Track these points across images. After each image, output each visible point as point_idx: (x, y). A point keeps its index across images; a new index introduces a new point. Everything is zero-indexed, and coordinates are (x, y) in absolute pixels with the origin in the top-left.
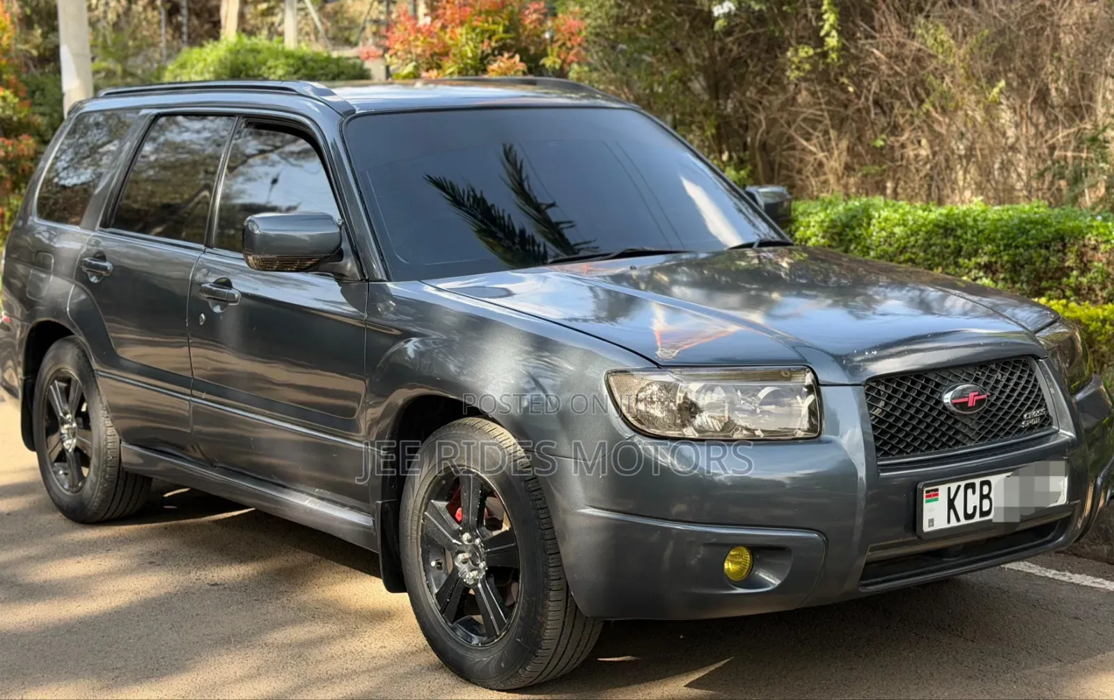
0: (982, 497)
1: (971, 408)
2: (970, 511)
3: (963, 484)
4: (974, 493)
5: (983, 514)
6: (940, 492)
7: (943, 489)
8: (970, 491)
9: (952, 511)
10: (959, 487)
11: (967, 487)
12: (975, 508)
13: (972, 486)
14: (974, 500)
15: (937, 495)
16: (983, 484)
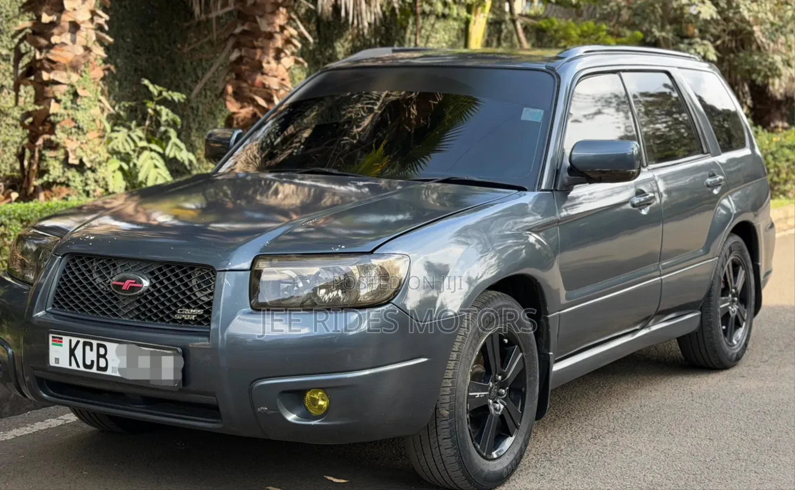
0: (99, 356)
1: (125, 291)
2: (88, 362)
3: (82, 340)
4: (91, 350)
5: (99, 368)
6: (63, 340)
7: (66, 339)
8: (88, 348)
9: (73, 358)
10: (78, 342)
11: (85, 344)
12: (92, 362)
13: (91, 345)
14: (91, 356)
15: (61, 342)
16: (99, 346)
